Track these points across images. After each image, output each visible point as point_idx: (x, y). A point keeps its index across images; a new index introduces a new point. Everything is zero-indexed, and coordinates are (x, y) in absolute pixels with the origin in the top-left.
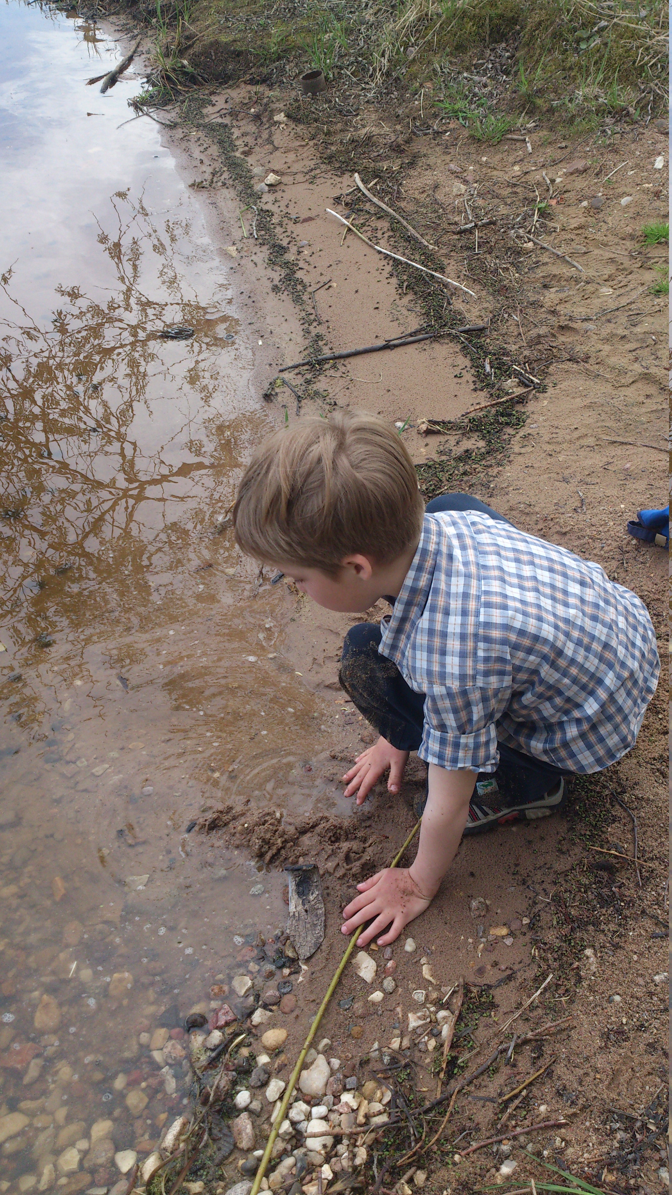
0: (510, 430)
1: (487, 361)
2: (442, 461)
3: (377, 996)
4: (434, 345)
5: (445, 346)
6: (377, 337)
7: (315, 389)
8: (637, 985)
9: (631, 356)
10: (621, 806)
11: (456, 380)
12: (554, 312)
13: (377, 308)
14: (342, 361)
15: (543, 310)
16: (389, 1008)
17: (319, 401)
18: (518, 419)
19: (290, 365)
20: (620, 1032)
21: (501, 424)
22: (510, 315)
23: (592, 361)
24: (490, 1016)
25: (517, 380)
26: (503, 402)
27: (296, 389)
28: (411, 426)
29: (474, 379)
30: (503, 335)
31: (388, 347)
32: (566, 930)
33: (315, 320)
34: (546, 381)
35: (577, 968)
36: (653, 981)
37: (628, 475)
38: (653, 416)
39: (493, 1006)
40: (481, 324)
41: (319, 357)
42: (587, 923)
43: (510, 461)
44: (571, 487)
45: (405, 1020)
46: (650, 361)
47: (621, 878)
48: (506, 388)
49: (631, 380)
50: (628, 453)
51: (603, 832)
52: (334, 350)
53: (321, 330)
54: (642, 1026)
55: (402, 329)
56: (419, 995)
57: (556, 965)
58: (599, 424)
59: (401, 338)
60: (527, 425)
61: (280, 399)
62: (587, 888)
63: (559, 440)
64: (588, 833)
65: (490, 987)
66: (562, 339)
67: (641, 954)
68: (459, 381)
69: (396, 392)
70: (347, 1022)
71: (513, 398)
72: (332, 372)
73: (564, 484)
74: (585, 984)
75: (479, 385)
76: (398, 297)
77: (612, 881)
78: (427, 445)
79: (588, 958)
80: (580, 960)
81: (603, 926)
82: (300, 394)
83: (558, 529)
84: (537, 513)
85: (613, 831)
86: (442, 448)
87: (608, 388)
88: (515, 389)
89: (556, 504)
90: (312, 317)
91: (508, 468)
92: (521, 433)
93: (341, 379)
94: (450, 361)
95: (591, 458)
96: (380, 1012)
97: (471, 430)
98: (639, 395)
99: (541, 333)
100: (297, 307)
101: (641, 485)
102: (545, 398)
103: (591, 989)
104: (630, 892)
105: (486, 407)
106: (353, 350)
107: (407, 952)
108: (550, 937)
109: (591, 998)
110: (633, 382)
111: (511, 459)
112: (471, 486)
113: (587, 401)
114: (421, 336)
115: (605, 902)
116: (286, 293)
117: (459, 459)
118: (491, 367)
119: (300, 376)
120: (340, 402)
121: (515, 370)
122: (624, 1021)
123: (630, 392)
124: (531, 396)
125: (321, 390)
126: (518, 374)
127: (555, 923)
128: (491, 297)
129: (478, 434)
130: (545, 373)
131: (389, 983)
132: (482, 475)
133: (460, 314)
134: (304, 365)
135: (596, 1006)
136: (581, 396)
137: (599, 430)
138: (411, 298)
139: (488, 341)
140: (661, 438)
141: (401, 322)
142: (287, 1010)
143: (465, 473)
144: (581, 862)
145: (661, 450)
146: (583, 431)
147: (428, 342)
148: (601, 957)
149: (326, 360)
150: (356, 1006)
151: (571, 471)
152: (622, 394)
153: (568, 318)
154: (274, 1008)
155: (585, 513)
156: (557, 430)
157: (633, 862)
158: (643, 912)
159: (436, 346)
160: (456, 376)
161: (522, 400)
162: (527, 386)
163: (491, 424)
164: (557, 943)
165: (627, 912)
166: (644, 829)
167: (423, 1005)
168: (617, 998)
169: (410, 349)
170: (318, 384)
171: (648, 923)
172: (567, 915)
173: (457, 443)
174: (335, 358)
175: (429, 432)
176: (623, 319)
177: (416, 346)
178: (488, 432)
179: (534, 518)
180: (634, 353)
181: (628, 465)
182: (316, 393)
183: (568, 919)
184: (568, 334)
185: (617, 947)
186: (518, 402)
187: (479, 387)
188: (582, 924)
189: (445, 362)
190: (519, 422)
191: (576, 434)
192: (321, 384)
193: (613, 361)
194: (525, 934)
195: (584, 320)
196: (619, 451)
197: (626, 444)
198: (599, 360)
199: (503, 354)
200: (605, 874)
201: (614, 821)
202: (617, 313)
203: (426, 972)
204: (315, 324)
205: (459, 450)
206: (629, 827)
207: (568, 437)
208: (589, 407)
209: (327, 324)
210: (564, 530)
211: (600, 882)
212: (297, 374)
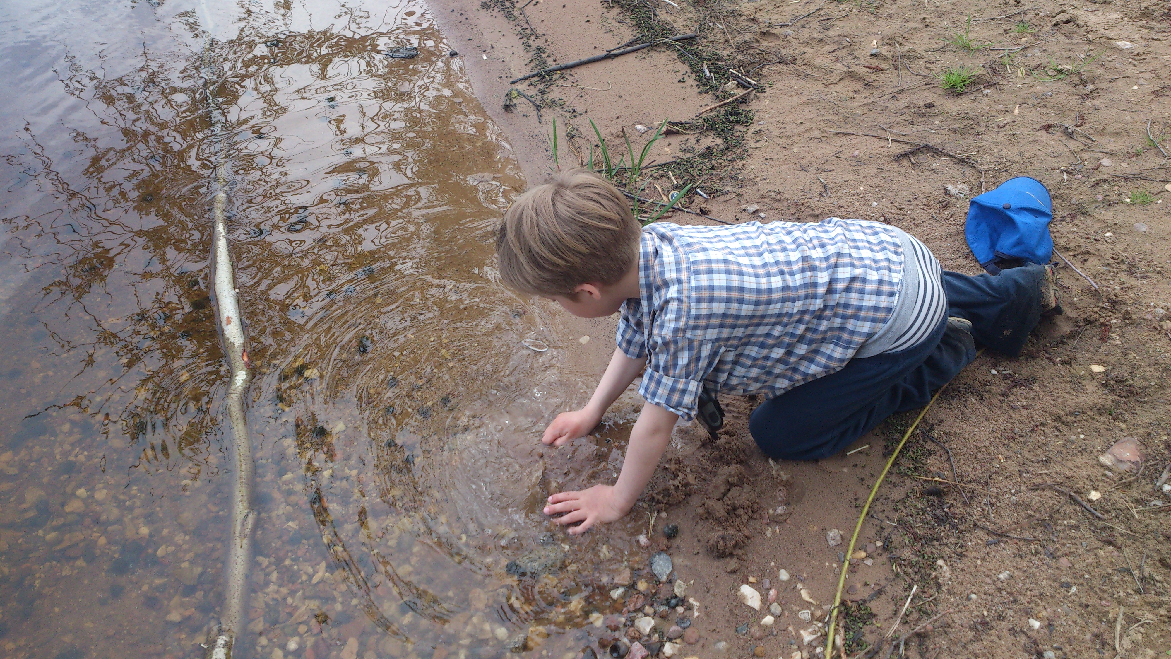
0: (740, 128)
1: (705, 66)
2: (688, 158)
3: (769, 620)
4: (651, 54)
5: (663, 54)
6: (595, 48)
7: (550, 98)
8: (987, 583)
9: (830, 56)
10: (933, 441)
11: (680, 84)
12: (753, 20)
13: (588, 21)
14: (568, 71)
15: (743, 18)
16: (782, 628)
17: (558, 109)
18: (746, 117)
19: (521, 76)
20: (985, 624)
21: (732, 122)
22: (714, 24)
23: (798, 62)
24: (872, 623)
25: (736, 82)
26: (730, 102)
27: (533, 99)
28: (649, 128)
29: (697, 83)
30: (712, 42)
31: (609, 57)
32: (917, 546)
33: (532, 34)
34: (762, 82)
35: (936, 577)
36: (998, 579)
37: (858, 161)
38: (866, 109)
39: (873, 615)
40: (690, 33)
41: (547, 69)
42: (932, 540)
43: (749, 155)
44: (812, 174)
45: (799, 637)
46: (850, 60)
47: (949, 500)
48: (728, 89)
49: (838, 78)
50: (852, 142)
51: (924, 464)
52: (558, 62)
53: (540, 43)
54: (1000, 616)
55: (618, 40)
56: (805, 615)
57: (917, 577)
58: (821, 118)
59: (619, 48)
60: (755, 123)
61: (519, 109)
62: (924, 511)
63: (789, 134)
64: (911, 466)
65: (864, 601)
66: (765, 43)
67: (983, 559)
68: (684, 85)
69: (628, 99)
70: (748, 645)
71: (736, 99)
72: (561, 82)
73: (803, 172)
74: (944, 589)
75: (703, 89)
76: (605, 10)
77: (941, 504)
78: (669, 145)
79: (941, 567)
80: (935, 570)
81: (945, 541)
82: (538, 103)
83: (811, 212)
84: (788, 200)
85: (932, 463)
86: (684, 147)
87: (819, 86)
88: (735, 91)
89: (802, 190)
90: (528, 31)
91: (750, 161)
92: (752, 130)
93: (572, 89)
94: (670, 67)
95: (822, 148)
96: (775, 633)
97: (707, 129)
98: (848, 91)
99: (747, 39)
100: (511, 23)
101: (872, 169)
102: (766, 97)
103: (949, 592)
104: (959, 511)
105: (715, 108)
106: (578, 61)
107: (782, 581)
108: (907, 554)
109: (952, 600)
110: (840, 80)
111: (750, 153)
112: (721, 179)
113: (805, 99)
114: (638, 46)
115: (941, 521)
116: (496, 10)
117: (703, 156)
118: (710, 72)
119: (532, 87)
120: (578, 110)
121: (732, 73)
122: (985, 613)
123: (840, 87)
124: (752, 96)
125: (557, 99)
126: (735, 77)
127: (907, 542)
128: (692, 8)
129: (713, 132)
130: (759, 75)
131: (776, 608)
132: (729, 169)
133: (668, 24)
134: (533, 76)
135: (958, 605)
136: (797, 94)
137: (822, 123)
138: (619, 11)
139: (700, 48)
140: (878, 127)
141: (615, 33)
142: (692, 640)
143: (713, 168)
144: (913, 490)
145: (881, 138)
146: (807, 125)
147: (645, 51)
148: (952, 565)
149: (554, 70)
150: (753, 630)
151: (807, 161)
152: (834, 91)
153: (767, 25)
154: (678, 641)
155: (830, 197)
156: (784, 126)
157: (956, 486)
158: (975, 525)
159: (654, 54)
160: (679, 81)
161: (744, 100)
162: (745, 87)
163: (723, 123)
164: (914, 559)
165: (961, 527)
166: (958, 458)
167: (810, 623)
168: (974, 596)
169: (630, 58)
170: (552, 93)
171: (982, 534)
172: (915, 534)
173: (698, 141)
174: (561, 69)
175: (668, 133)
176: (815, 23)
177: (634, 54)
178: (722, 130)
179: (786, 204)
180: (834, 54)
181: (857, 153)
182: (553, 102)
183: (916, 538)
184: (769, 39)
185: (961, 556)
186: (741, 103)
187: (704, 90)
188: (929, 540)
189: (666, 68)
190: (747, 121)
191: (802, 128)
192: (555, 94)
193: (818, 61)
194: (881, 555)
195: (782, 26)
196: (844, 141)
197: (849, 134)
198: (805, 61)
199: (718, 60)
200: (935, 498)
201: (930, 454)
202: (809, 19)
203: (805, 595)
204: (533, 38)
205: (700, 147)
206: (944, 458)
207: (796, 131)
208: (807, 103)
209: (544, 38)
210: (817, 213)
211: (933, 505)
212: (529, 85)
